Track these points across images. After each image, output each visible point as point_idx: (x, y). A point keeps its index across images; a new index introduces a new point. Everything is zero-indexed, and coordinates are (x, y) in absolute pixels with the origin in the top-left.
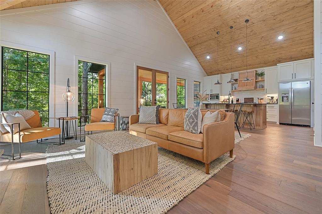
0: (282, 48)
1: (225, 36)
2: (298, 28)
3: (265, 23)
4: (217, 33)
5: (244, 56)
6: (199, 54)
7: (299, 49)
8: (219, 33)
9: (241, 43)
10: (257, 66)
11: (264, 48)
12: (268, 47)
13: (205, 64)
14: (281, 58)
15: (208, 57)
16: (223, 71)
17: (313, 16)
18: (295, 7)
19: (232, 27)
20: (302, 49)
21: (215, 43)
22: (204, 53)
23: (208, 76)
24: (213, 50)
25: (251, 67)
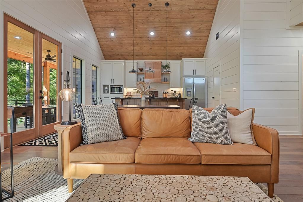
0: (186, 43)
1: (140, 12)
2: (201, 29)
3: (181, 13)
4: (133, 5)
5: (153, 43)
6: (101, 26)
7: (197, 48)
8: (134, 6)
9: (155, 27)
10: (162, 57)
11: (173, 39)
12: (177, 39)
13: (106, 42)
14: (183, 54)
15: (112, 34)
16: (126, 57)
17: (212, 22)
18: (205, 8)
19: (150, 5)
20: (199, 49)
21: (126, 17)
22: (108, 27)
23: (105, 60)
24: (121, 26)
25: (156, 57)
